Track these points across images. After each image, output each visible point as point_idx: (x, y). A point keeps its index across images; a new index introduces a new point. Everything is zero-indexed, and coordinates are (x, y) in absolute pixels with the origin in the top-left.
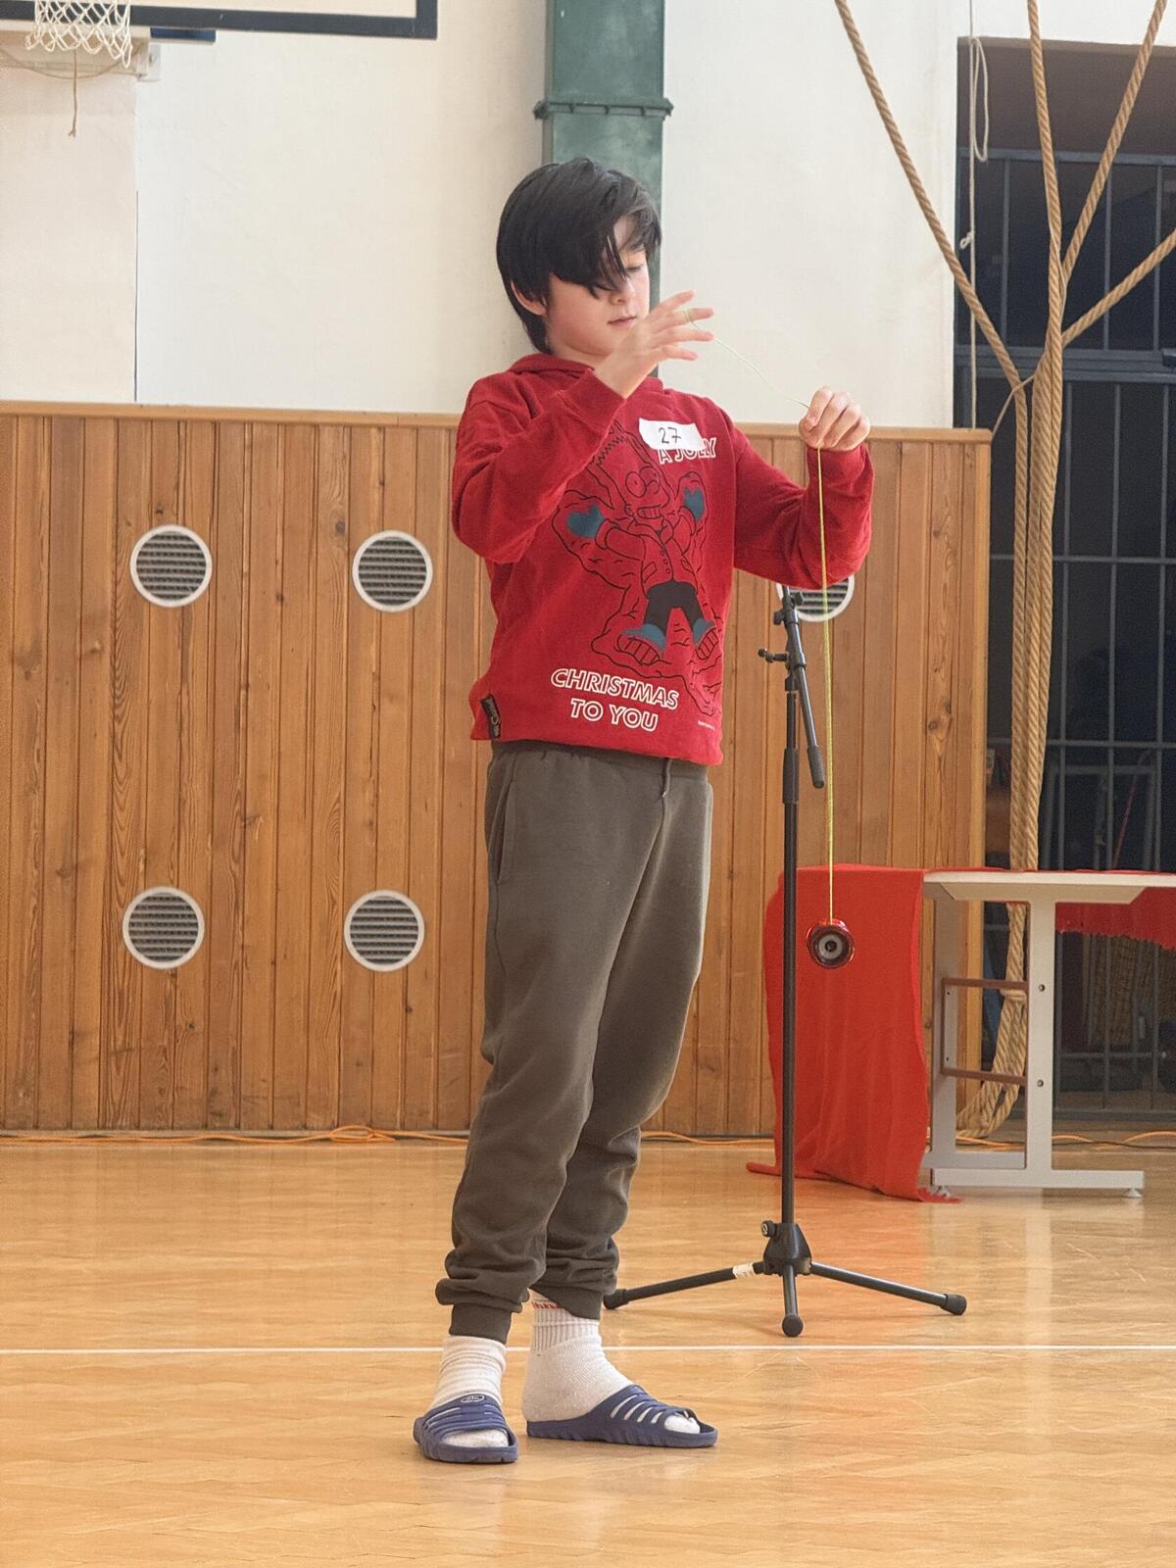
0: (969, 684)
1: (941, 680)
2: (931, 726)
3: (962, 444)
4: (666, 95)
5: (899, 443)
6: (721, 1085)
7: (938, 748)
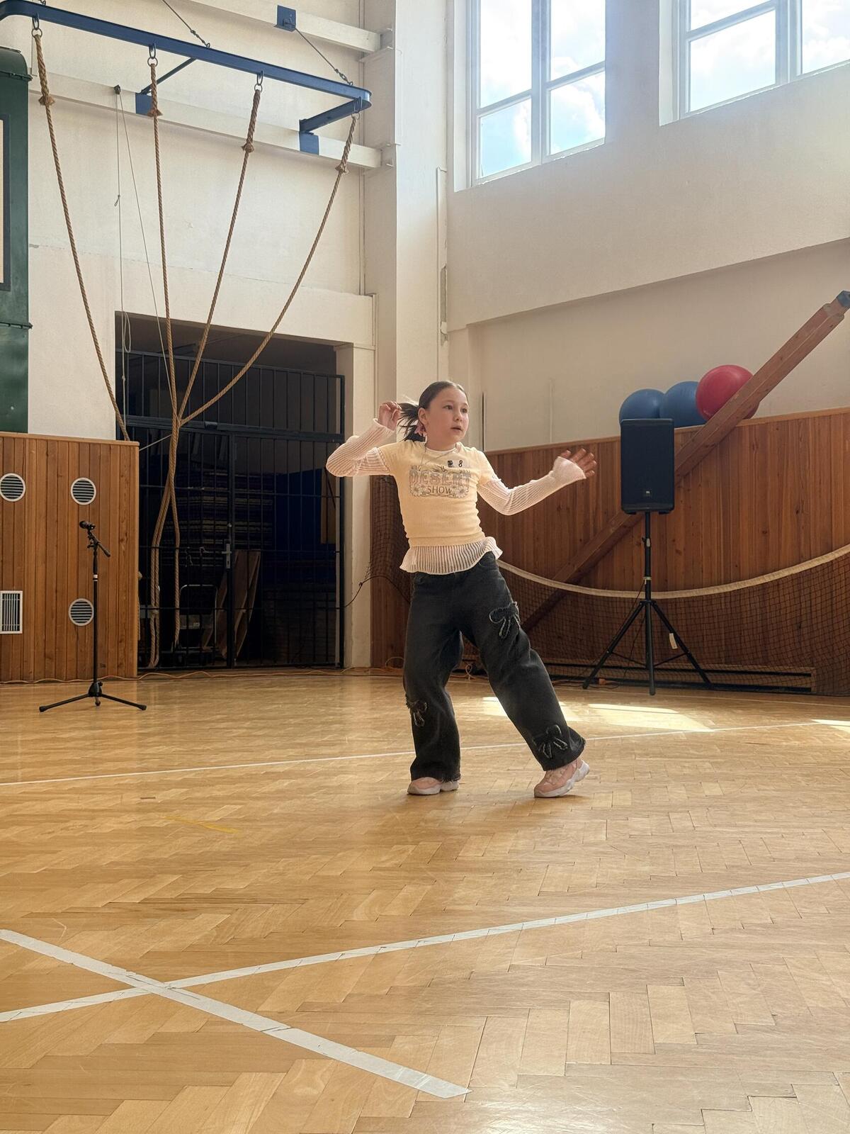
0: (134, 526)
1: (124, 526)
2: (121, 541)
3: (130, 446)
4: (30, 321)
5: (110, 445)
6: (53, 663)
7: (123, 547)
